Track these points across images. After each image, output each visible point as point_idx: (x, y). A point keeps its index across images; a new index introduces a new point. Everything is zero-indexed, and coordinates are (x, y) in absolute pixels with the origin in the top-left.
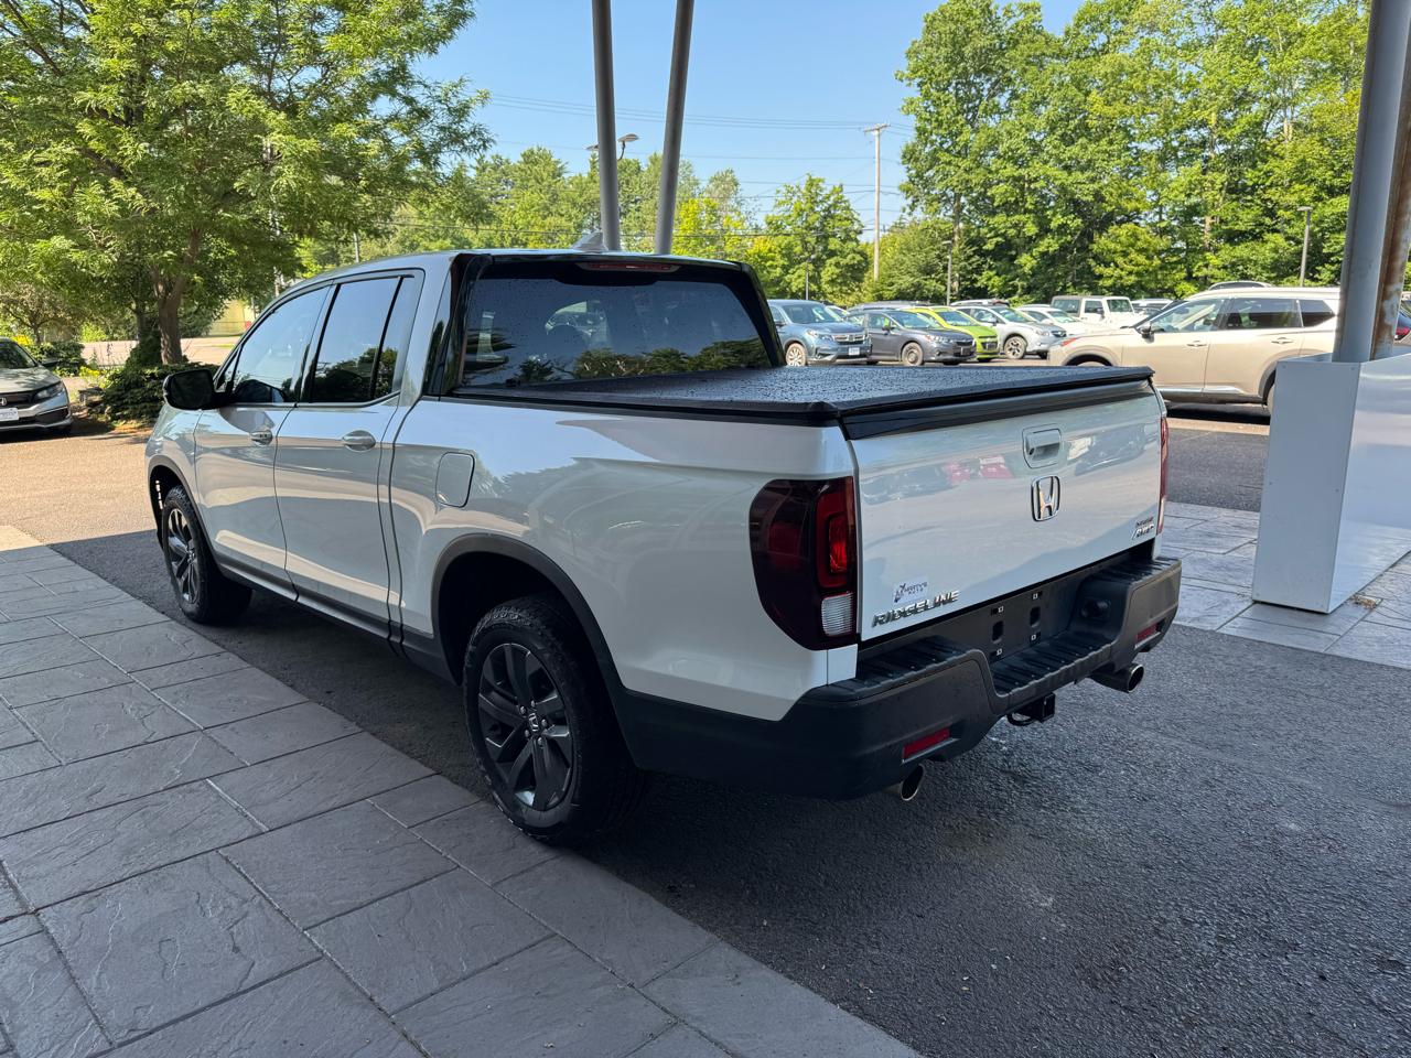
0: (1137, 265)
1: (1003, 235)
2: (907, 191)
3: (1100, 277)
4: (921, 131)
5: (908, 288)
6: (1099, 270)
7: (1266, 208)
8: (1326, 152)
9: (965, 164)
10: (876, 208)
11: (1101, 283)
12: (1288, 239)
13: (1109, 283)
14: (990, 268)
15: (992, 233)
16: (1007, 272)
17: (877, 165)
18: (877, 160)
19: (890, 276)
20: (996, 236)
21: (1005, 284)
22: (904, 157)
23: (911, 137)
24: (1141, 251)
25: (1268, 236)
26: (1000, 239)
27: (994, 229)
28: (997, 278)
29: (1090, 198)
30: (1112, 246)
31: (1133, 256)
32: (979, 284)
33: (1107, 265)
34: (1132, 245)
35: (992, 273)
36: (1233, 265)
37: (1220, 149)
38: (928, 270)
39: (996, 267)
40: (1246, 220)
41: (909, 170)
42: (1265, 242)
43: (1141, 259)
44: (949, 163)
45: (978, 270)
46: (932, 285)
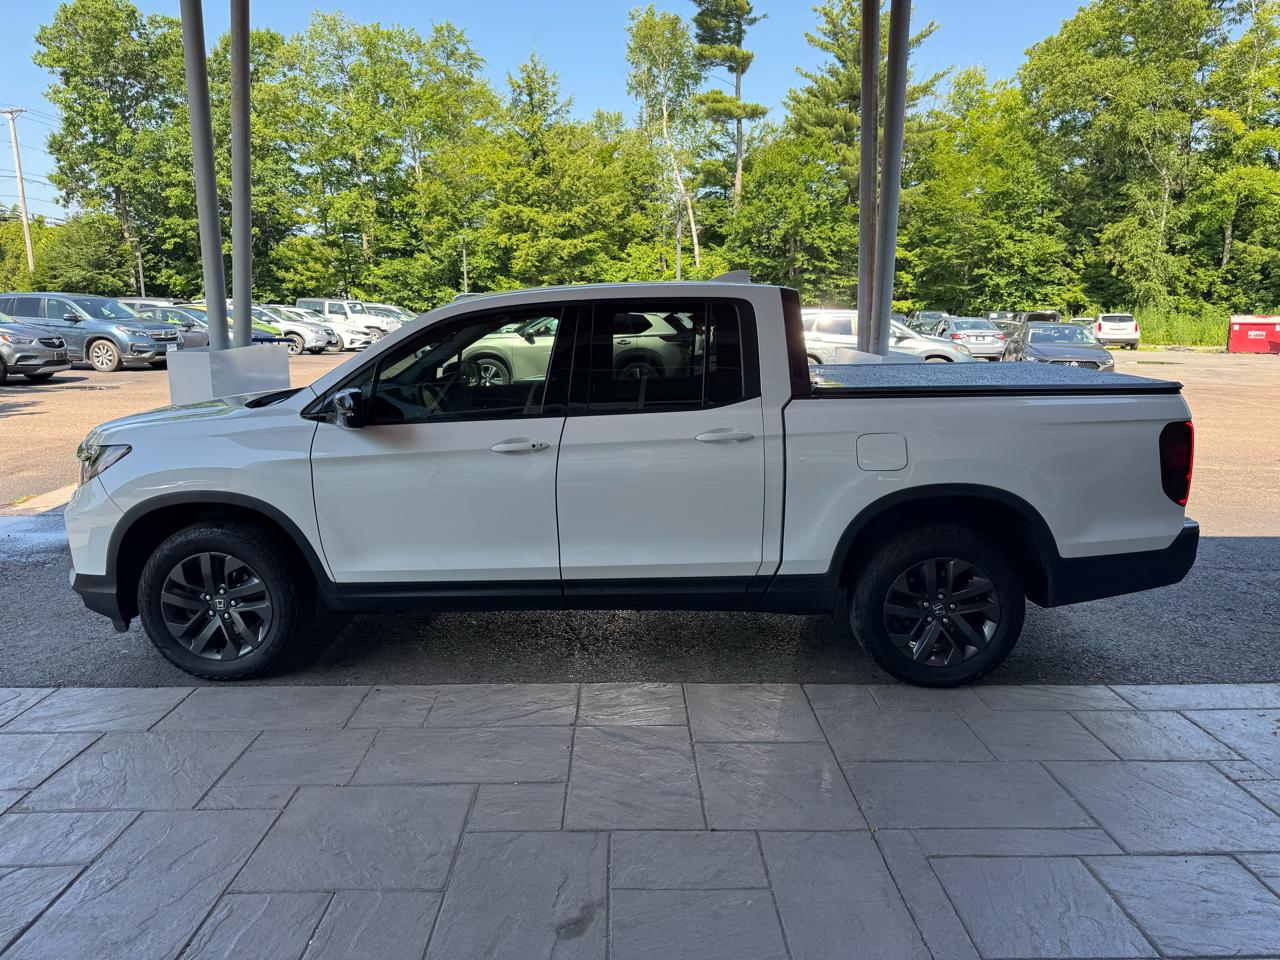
0: (315, 272)
1: (180, 236)
2: (60, 183)
3: (283, 281)
4: (70, 123)
5: (78, 282)
6: (281, 274)
7: (411, 232)
8: (450, 192)
9: (131, 162)
10: (20, 194)
11: (284, 286)
12: (433, 258)
13: (291, 286)
14: (167, 265)
15: (169, 234)
16: (187, 271)
17: (15, 150)
18: (14, 144)
19: (52, 269)
20: (174, 236)
21: (189, 282)
22: (51, 147)
23: (58, 128)
24: (316, 260)
25: (417, 255)
26: (178, 240)
27: (170, 229)
28: (178, 277)
29: (265, 210)
30: (290, 253)
31: (311, 264)
32: (159, 282)
33: (287, 270)
34: (308, 254)
35: (171, 272)
36: (396, 276)
37: (365, 178)
38: (100, 265)
39: (175, 267)
40: (397, 240)
41: (59, 161)
42: (416, 260)
43: (319, 267)
44: (110, 160)
45: (156, 268)
46: (108, 280)
